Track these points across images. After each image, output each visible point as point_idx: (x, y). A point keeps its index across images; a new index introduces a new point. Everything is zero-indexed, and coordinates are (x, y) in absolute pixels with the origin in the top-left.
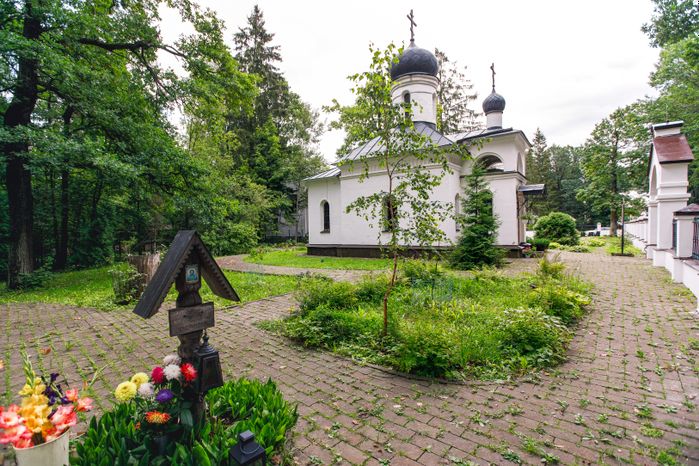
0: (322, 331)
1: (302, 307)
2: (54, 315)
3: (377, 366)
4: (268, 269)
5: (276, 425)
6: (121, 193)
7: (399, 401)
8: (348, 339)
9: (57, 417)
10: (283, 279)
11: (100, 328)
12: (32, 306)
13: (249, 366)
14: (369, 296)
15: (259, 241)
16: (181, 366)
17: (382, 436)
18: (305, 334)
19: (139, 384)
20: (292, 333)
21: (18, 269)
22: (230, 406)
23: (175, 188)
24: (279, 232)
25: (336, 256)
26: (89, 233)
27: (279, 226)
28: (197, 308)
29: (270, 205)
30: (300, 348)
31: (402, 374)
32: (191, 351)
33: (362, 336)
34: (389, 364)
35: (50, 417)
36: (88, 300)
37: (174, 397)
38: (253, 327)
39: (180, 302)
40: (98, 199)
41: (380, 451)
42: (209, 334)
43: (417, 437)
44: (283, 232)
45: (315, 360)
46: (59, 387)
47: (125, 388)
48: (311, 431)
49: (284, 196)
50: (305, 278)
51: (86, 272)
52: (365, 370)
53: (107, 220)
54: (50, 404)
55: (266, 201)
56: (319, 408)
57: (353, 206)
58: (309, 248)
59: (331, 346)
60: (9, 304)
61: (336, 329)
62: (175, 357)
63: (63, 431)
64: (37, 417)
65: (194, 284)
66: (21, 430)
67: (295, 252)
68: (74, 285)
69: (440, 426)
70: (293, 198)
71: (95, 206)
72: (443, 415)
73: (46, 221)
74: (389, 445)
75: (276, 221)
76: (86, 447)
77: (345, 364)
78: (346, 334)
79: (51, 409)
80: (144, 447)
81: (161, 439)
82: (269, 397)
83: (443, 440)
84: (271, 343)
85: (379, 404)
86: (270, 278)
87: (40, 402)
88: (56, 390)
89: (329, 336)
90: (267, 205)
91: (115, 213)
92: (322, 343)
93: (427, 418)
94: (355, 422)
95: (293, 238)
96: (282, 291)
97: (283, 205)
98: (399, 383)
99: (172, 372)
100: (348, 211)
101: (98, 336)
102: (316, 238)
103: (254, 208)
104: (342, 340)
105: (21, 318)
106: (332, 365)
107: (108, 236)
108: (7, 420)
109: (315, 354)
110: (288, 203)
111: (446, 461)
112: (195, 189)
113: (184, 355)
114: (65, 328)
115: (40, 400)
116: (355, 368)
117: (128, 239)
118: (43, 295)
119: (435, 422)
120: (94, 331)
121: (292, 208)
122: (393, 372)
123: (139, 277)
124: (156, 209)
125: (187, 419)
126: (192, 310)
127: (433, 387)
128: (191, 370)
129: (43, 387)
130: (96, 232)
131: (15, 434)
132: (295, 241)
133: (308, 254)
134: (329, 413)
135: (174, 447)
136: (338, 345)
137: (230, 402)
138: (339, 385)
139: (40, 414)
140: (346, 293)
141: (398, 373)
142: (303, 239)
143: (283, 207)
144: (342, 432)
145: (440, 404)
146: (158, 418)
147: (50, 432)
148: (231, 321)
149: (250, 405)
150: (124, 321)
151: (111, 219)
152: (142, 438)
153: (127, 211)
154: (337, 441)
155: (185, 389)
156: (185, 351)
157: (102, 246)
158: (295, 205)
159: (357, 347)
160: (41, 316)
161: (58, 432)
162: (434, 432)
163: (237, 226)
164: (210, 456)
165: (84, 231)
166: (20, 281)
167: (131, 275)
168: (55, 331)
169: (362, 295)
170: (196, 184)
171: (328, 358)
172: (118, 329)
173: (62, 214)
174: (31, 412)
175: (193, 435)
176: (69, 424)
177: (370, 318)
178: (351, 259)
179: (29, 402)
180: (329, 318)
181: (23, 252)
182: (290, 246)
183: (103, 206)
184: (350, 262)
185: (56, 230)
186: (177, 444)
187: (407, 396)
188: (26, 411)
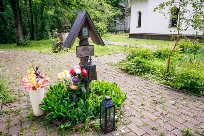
0: (137, 68)
1: (128, 58)
2: (33, 55)
3: (162, 85)
4: (112, 43)
5: (118, 99)
6: (51, 9)
7: (173, 99)
8: (149, 73)
9: (40, 82)
10: (118, 47)
11: (48, 60)
12: (25, 51)
13: (105, 78)
14: (159, 55)
15: (107, 31)
16: (81, 69)
17: (165, 111)
18: (129, 68)
19: (66, 75)
20: (123, 68)
21: (19, 38)
22: (98, 90)
23: (73, 5)
24: (116, 27)
25: (143, 39)
26: (41, 25)
27: (117, 25)
28: (87, 47)
29: (113, 15)
30: (127, 74)
31: (175, 89)
32: (85, 64)
33: (155, 72)
34: (169, 85)
35: (37, 82)
36: (43, 51)
37: (79, 82)
38: (106, 64)
39: (81, 43)
40: (43, 11)
41: (164, 117)
42: (92, 58)
43: (182, 115)
44: (118, 27)
45: (133, 79)
46: (39, 72)
47: (61, 75)
48: (131, 104)
49: (120, 10)
50: (128, 47)
51: (41, 41)
52: (157, 86)
53: (47, 20)
54: (37, 78)
55: (111, 12)
56: (135, 97)
57: (157, 8)
58: (130, 35)
59: (141, 74)
60: (18, 50)
61: (143, 67)
62: (79, 66)
63: (42, 87)
64: (33, 81)
65: (86, 36)
66: (29, 84)
67: (123, 36)
68: (38, 45)
69: (195, 113)
70: (124, 11)
71: (42, 14)
72: (197, 109)
73: (26, 20)
74: (168, 115)
75: (115, 22)
76: (49, 95)
77: (147, 82)
78: (148, 70)
79: (37, 79)
80: (68, 98)
81: (74, 96)
82: (114, 89)
83: (196, 119)
84: (114, 71)
85: (163, 99)
86: (113, 46)
87: (33, 76)
88: (38, 73)
89: (140, 70)
90: (111, 14)
91: (49, 18)
92: (137, 72)
93: (188, 109)
94: (152, 104)
95: (122, 31)
96: (118, 51)
97: (119, 14)
98: (173, 93)
99: (78, 71)
100: (155, 10)
101: (48, 63)
102: (134, 29)
103: (106, 16)
104: (146, 72)
105: (23, 55)
106: (140, 82)
107: (47, 27)
108: (25, 80)
109: (133, 77)
110: (121, 14)
111: (199, 127)
112: (81, 5)
113: (82, 66)
114: (37, 59)
115: (34, 76)
116: (152, 84)
117: (55, 29)
118: (28, 48)
119: (192, 111)
120: (47, 61)
121: (123, 16)
122: (171, 88)
123: (61, 42)
124: (65, 15)
125: (84, 90)
126: (85, 47)
127: (192, 96)
128: (85, 71)
129: (34, 72)
130: (43, 26)
131: (28, 85)
132: (123, 32)
133: (129, 37)
134: (139, 99)
135: (79, 100)
136: (144, 74)
137: (99, 88)
138: (144, 90)
139: (34, 80)
140: (148, 53)
141: (173, 88)
142: (127, 31)
143: (119, 15)
144: (145, 107)
145: (196, 104)
146: (73, 87)
147: (38, 87)
148: (97, 61)
149: (107, 91)
150: (56, 58)
151: (48, 20)
152: (67, 95)
153: (54, 17)
154: (143, 110)
155: (82, 79)
156: (82, 64)
157: (46, 31)
158: (124, 15)
159: (153, 76)
160: (29, 55)
161: (40, 87)
162: (192, 115)
163: (98, 24)
164: (93, 105)
165: (39, 25)
166: (20, 43)
167: (57, 41)
168: (34, 60)
169: (156, 54)
170: (81, 3)
171: (139, 79)
172: (54, 61)
173: (31, 18)
174: (31, 79)
175: (85, 97)
176: (44, 85)
177: (160, 65)
178: (150, 40)
179: (30, 76)
180: (140, 62)
181: (20, 32)
182: (121, 34)
183: (45, 14)
184: (150, 41)
185: (29, 25)
186: (80, 99)
187: (178, 99)
188: (30, 79)
